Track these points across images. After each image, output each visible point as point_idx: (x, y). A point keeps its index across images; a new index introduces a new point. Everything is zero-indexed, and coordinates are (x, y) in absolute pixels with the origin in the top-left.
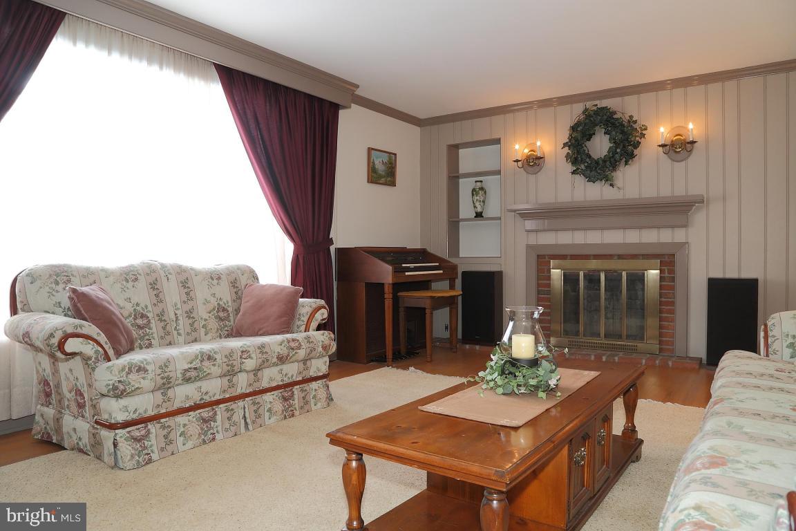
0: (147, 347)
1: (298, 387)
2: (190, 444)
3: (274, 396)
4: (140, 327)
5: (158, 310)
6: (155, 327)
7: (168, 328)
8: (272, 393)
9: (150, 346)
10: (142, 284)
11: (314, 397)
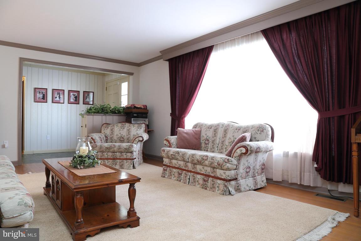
0: (206, 151)
1: (212, 178)
2: (175, 179)
3: (201, 177)
4: (206, 144)
5: (213, 139)
6: (210, 145)
7: (214, 146)
8: (201, 176)
9: (207, 151)
10: (212, 130)
11: (218, 187)
